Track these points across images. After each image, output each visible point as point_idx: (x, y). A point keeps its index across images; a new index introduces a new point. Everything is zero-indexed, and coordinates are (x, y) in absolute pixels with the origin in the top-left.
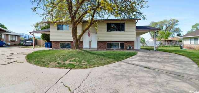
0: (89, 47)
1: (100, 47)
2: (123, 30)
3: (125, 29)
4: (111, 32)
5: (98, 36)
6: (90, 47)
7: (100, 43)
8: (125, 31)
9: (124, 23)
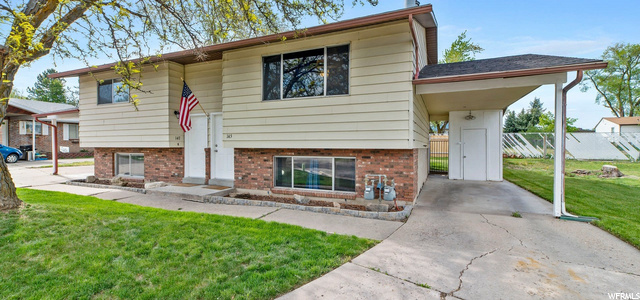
0: (204, 176)
1: (244, 177)
2: (339, 86)
3: (352, 81)
4: (282, 103)
5: (228, 123)
6: (208, 173)
7: (245, 159)
8: (352, 90)
9: (344, 49)
